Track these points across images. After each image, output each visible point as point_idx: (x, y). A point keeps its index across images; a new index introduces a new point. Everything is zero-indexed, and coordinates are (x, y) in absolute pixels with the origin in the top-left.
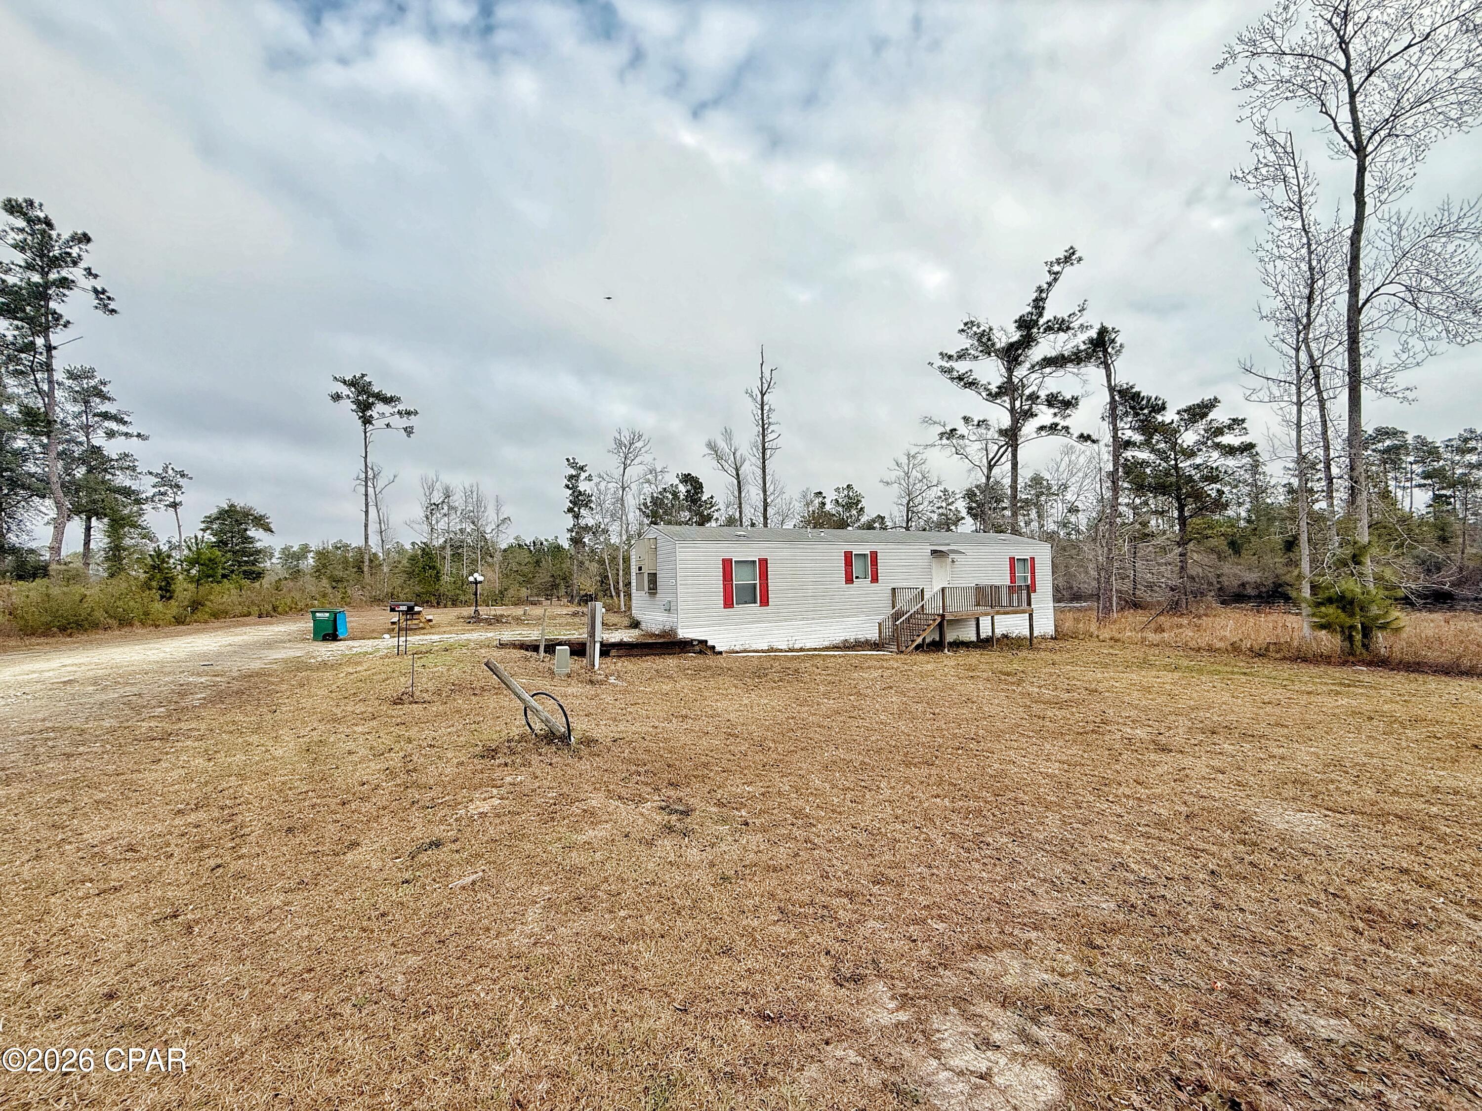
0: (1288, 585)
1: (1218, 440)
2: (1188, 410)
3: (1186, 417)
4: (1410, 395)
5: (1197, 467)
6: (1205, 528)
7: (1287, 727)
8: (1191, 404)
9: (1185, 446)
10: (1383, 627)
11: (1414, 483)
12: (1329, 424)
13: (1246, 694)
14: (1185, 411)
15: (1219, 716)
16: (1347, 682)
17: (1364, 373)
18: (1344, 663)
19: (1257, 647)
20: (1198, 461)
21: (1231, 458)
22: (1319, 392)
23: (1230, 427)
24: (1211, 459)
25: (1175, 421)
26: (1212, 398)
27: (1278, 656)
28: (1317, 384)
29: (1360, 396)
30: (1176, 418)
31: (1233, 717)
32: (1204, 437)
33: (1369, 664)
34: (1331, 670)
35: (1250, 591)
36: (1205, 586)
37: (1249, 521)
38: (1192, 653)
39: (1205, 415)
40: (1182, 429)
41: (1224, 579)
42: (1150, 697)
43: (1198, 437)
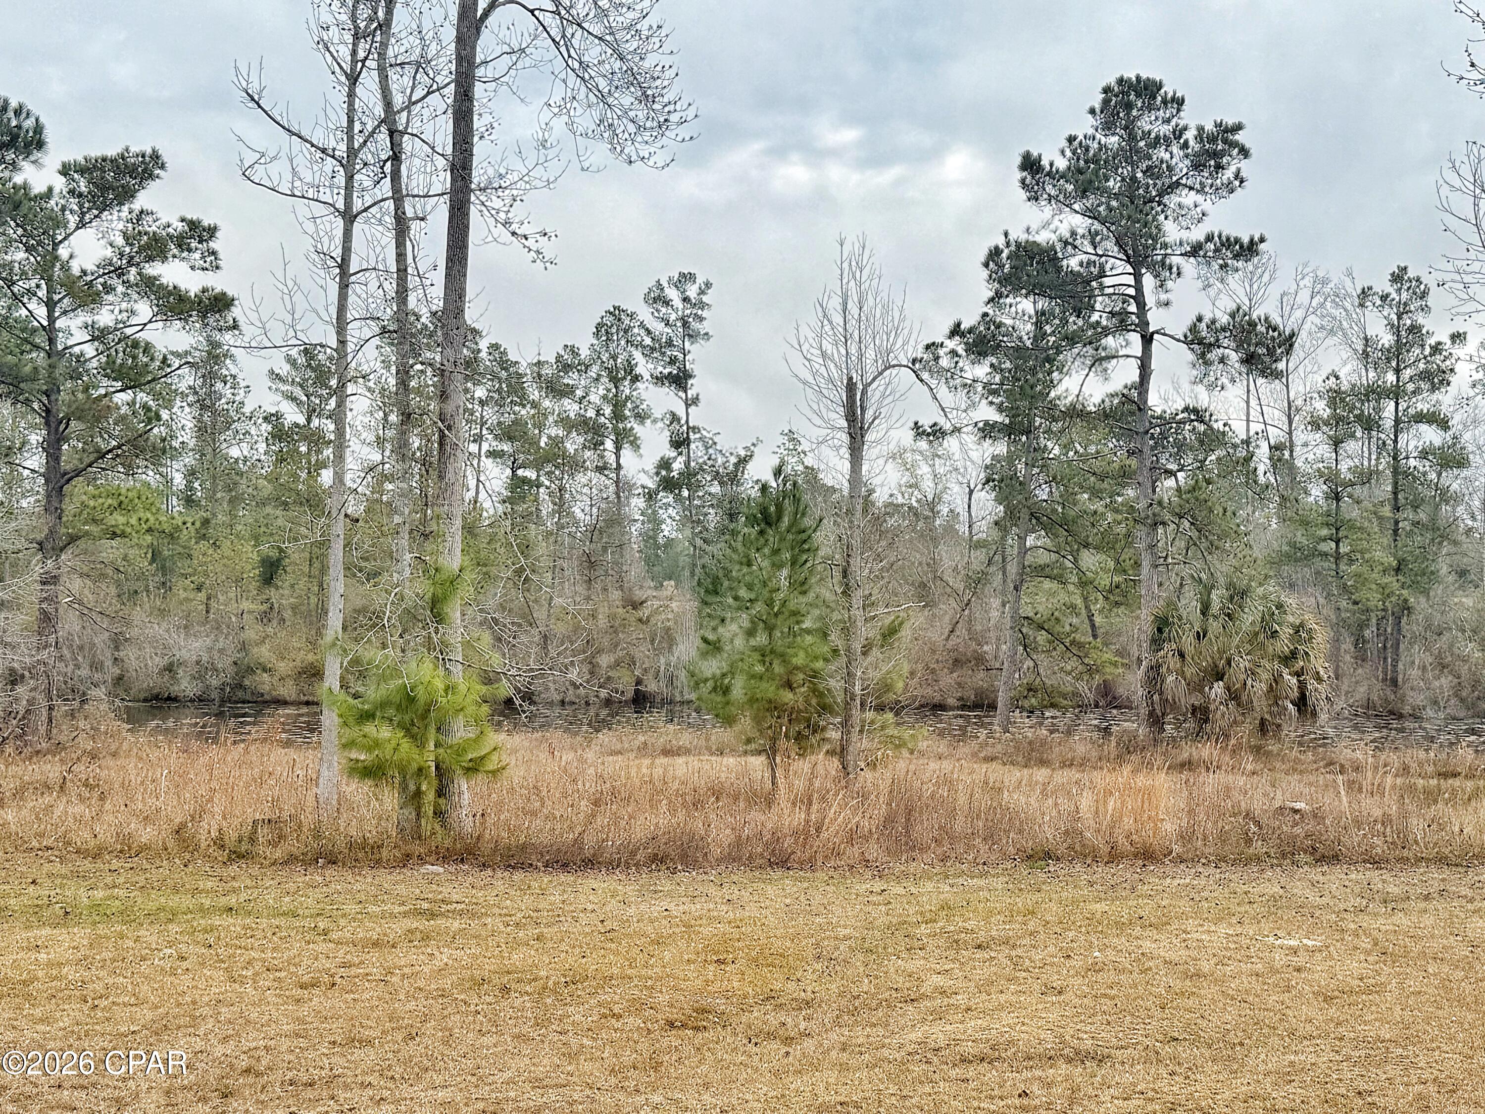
0: (265, 670)
1: (153, 269)
2: (89, 168)
3: (83, 187)
4: (548, 248)
5: (99, 335)
6: (113, 509)
7: (369, 1042)
8: (95, 152)
9: (76, 271)
10: (473, 768)
11: (485, 447)
12: (412, 281)
13: (258, 966)
14: (82, 171)
15: (225, 1039)
16: (426, 905)
17: (478, 177)
18: (405, 861)
19: (231, 836)
20: (105, 318)
21: (178, 324)
22: (398, 197)
23: (181, 242)
24: (134, 320)
25: (56, 190)
26: (149, 151)
27: (278, 854)
28: (396, 176)
29: (467, 227)
30: (60, 183)
31: (252, 1040)
32: (122, 255)
33: (445, 856)
34: (386, 878)
35: (186, 686)
36: (84, 672)
37: (189, 501)
38: (87, 864)
39: (127, 195)
40: (73, 220)
41: (129, 654)
42: (38, 1012)
43: (109, 252)
